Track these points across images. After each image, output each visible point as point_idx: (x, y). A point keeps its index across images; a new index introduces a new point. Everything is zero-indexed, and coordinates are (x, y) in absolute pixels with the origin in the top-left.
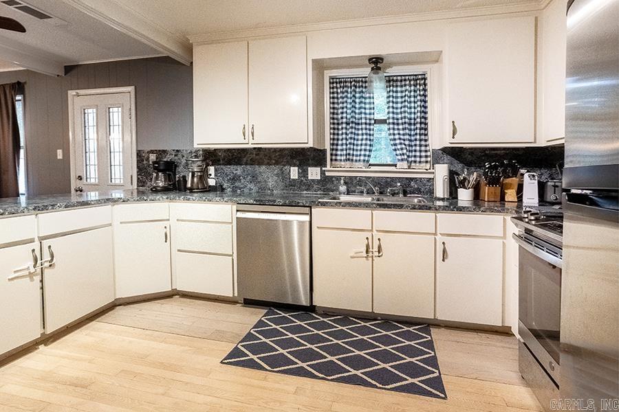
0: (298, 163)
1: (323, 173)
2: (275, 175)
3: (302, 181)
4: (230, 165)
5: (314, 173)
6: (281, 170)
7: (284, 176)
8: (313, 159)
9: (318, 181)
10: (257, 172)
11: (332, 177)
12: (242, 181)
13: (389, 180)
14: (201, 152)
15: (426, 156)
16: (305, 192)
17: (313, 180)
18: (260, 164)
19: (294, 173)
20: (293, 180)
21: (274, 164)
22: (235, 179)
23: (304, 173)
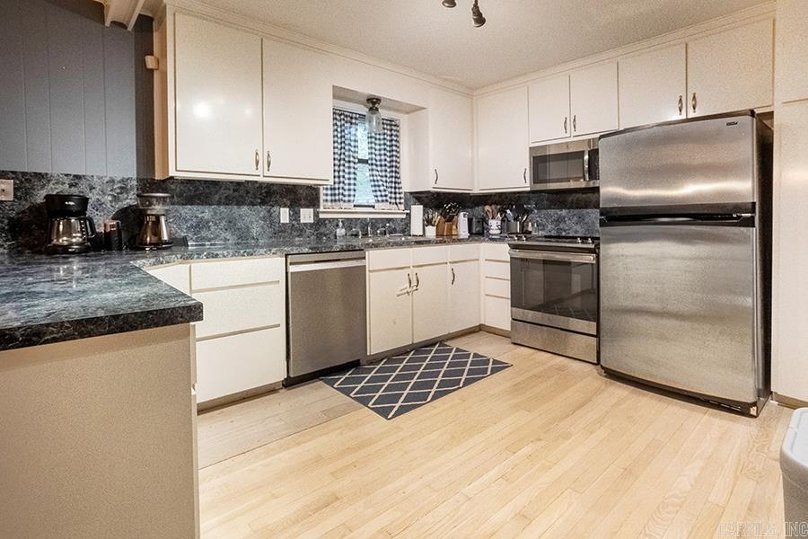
0: (289, 203)
1: (316, 214)
2: (260, 219)
3: (293, 225)
4: (191, 204)
5: (307, 215)
6: (269, 211)
7: (271, 220)
8: (306, 199)
9: (311, 225)
10: (236, 215)
11: (325, 219)
12: (213, 229)
13: (374, 221)
14: (135, 183)
15: (400, 198)
16: (297, 239)
17: (305, 224)
18: (239, 203)
19: (284, 215)
20: (284, 224)
21: (260, 204)
22: (200, 225)
23: (295, 216)
